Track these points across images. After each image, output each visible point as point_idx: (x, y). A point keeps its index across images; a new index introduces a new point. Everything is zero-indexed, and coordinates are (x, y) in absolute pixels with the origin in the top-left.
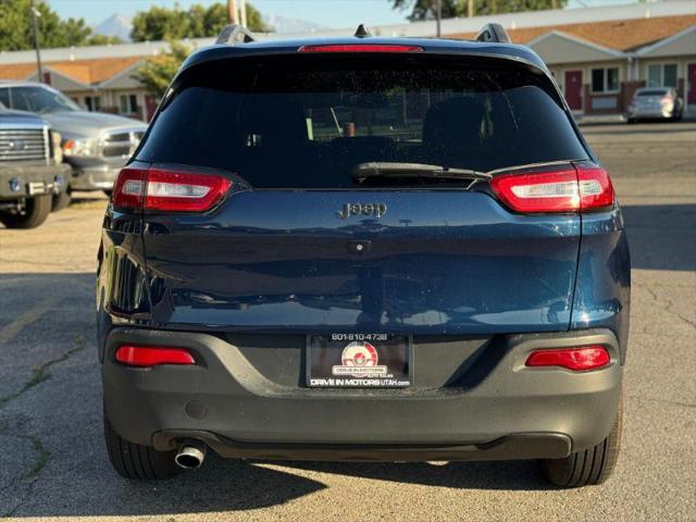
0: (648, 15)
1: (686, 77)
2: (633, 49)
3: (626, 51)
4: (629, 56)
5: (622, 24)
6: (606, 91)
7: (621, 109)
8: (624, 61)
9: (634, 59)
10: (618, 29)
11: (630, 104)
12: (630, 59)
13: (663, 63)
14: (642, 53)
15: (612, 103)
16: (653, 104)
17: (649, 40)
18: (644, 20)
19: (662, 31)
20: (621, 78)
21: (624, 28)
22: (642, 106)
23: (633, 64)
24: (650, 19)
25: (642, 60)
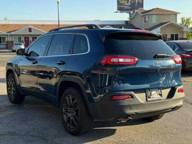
0: (11, 23)
1: (24, 40)
2: (10, 32)
3: (8, 32)
4: (9, 34)
5: (4, 25)
6: (2, 43)
7: (7, 48)
8: (7, 35)
9: (10, 35)
10: (4, 26)
11: (13, 47)
12: (9, 35)
13: (17, 36)
14: (12, 33)
15: (5, 46)
16: (19, 47)
17: (13, 30)
18: (10, 24)
19: (16, 28)
20: (6, 40)
21: (5, 26)
22: (16, 47)
23: (10, 36)
24: (12, 24)
25: (12, 35)
